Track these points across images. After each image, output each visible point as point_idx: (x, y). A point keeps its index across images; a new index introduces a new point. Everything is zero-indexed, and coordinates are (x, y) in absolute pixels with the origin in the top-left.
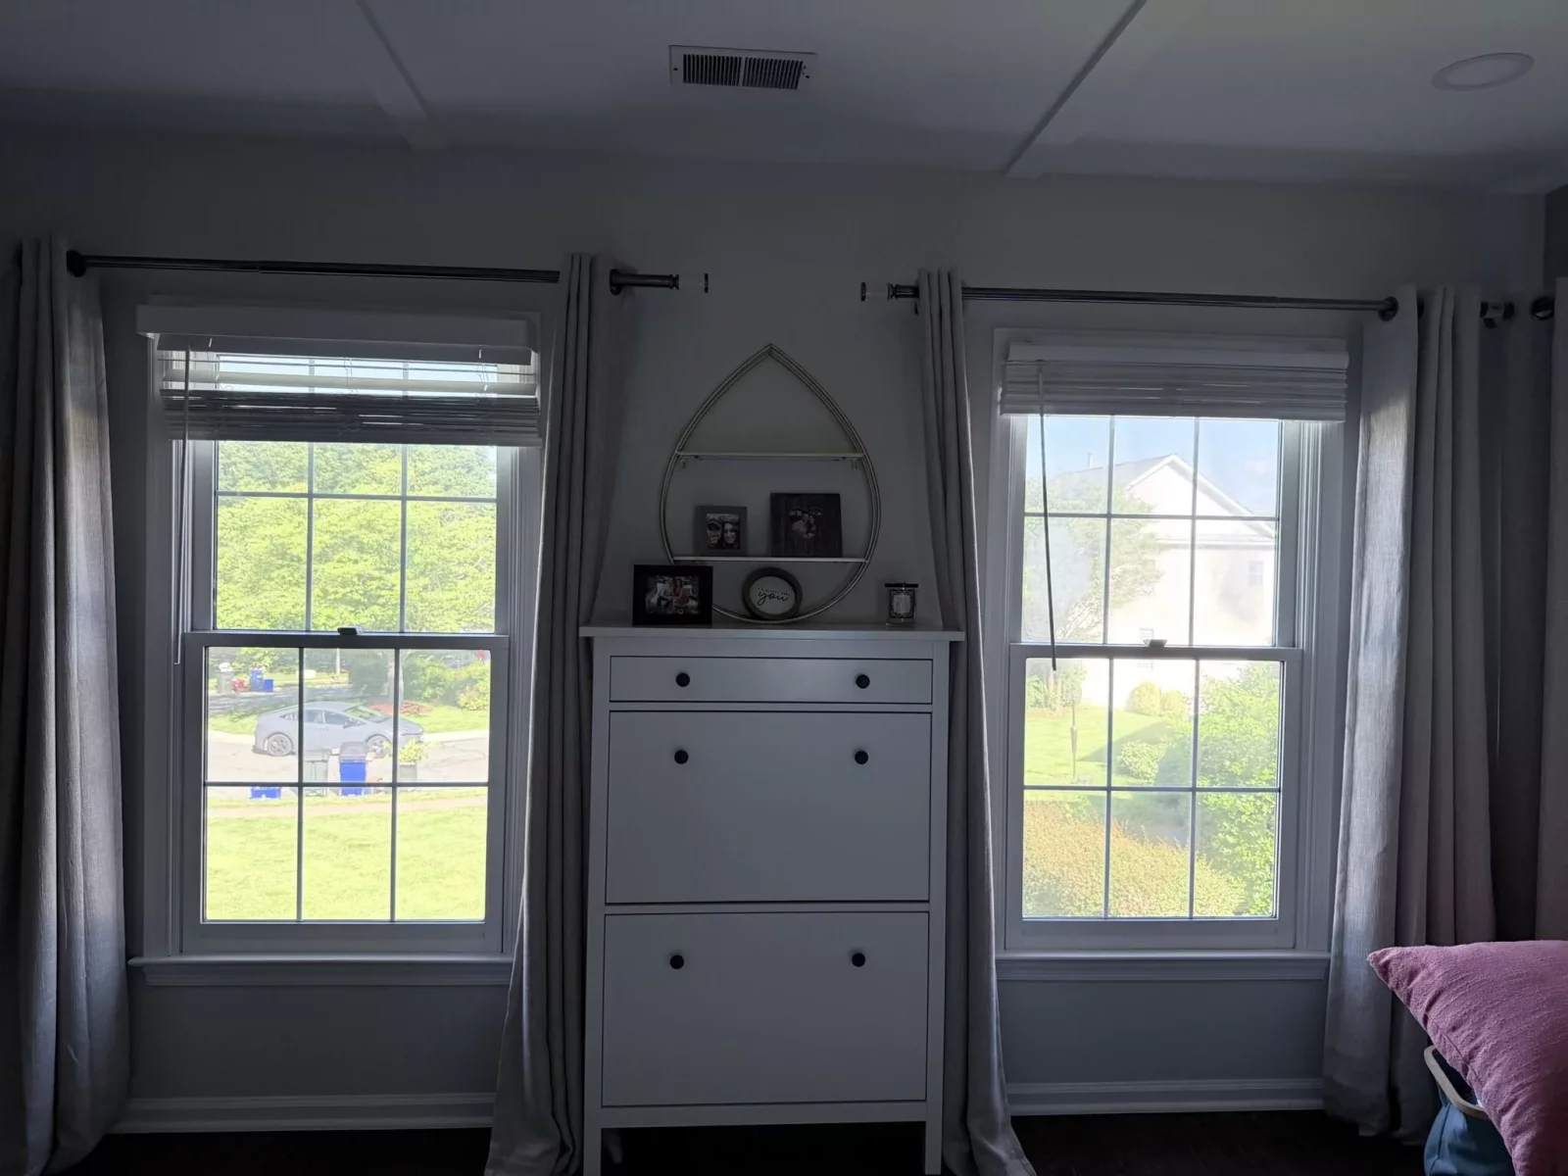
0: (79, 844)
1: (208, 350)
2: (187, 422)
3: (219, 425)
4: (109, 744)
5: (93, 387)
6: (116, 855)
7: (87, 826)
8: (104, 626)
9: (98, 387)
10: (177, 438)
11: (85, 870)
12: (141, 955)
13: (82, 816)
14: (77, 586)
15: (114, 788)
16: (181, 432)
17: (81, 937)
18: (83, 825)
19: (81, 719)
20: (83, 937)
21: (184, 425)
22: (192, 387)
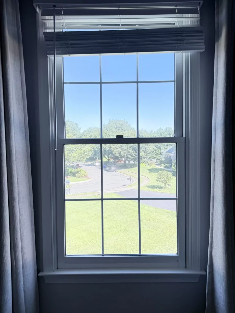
0: (19, 230)
1: (62, 15)
2: (56, 46)
3: (68, 47)
4: (28, 185)
5: (16, 29)
6: (32, 231)
7: (22, 221)
8: (24, 135)
9: (18, 29)
10: (51, 54)
11: (21, 241)
12: (43, 271)
13: (19, 217)
14: (14, 115)
15: (30, 203)
16: (53, 52)
17: (21, 270)
18: (20, 221)
19: (17, 174)
20: (22, 270)
21: (54, 48)
22: (56, 31)
